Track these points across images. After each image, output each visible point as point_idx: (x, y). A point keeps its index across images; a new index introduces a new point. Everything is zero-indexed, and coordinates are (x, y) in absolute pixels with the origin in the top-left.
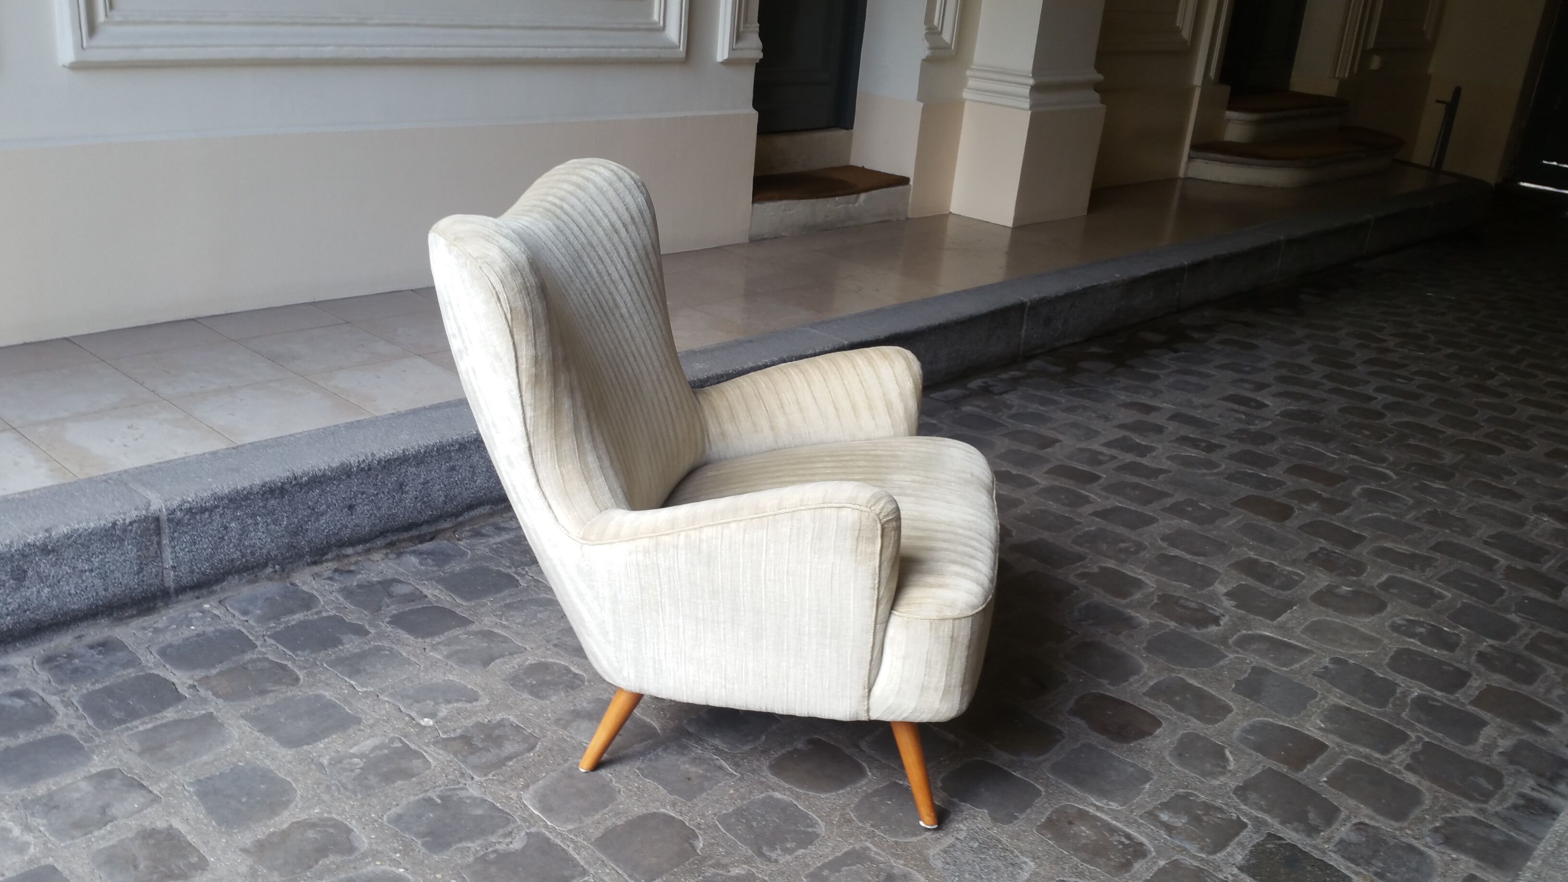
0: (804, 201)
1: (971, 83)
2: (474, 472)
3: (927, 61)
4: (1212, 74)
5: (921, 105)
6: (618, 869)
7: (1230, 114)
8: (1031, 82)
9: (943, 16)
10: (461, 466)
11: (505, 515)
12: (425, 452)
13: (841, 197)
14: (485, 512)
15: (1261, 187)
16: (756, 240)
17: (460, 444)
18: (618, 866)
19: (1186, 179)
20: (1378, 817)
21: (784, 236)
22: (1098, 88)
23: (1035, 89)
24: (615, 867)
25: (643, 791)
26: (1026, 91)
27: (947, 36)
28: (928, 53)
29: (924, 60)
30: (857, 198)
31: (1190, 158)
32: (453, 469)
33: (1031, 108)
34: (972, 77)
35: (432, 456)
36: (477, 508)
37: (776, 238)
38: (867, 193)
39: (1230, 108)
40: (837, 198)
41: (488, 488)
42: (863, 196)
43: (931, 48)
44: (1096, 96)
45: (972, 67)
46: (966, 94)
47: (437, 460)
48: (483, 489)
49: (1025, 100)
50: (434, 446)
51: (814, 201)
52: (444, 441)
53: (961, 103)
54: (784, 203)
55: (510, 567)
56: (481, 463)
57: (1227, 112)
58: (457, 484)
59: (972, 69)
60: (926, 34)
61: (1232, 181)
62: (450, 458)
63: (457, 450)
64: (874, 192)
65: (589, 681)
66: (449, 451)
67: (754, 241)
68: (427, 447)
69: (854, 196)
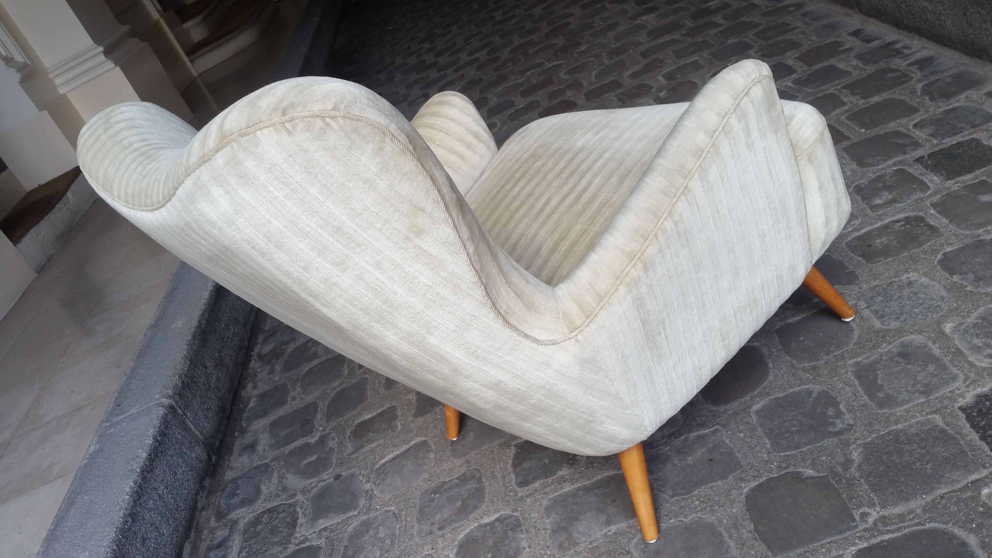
0: (42, 222)
1: (57, 82)
2: (156, 528)
3: (23, 82)
4: (159, 7)
5: (46, 112)
6: (824, 541)
7: (186, 25)
8: (101, 49)
9: (6, 47)
10: (146, 532)
11: (203, 537)
12: (118, 546)
13: (59, 203)
14: (189, 549)
15: (242, 50)
16: (41, 270)
17: (130, 515)
18: (821, 540)
19: (200, 75)
20: (912, 117)
21: (52, 255)
22: (132, 34)
23: (107, 53)
24: (820, 543)
25: (709, 499)
26: (102, 57)
27: (19, 58)
28: (18, 75)
29: (21, 82)
30: (67, 197)
31: (192, 62)
32: (144, 540)
33: (116, 64)
34: (55, 77)
35: (124, 545)
36: (182, 553)
37: (50, 259)
38: (70, 190)
39: (184, 21)
40: (57, 206)
41: (174, 530)
42: (69, 194)
43: (19, 71)
44: (137, 40)
45: (49, 71)
46: (62, 91)
47: (130, 544)
48: (173, 534)
49: (107, 63)
50: (117, 536)
51: (46, 217)
52: (118, 524)
53: (64, 97)
54: (33, 232)
55: (285, 548)
56: (153, 516)
57: (184, 25)
58: (156, 548)
59: (51, 72)
60: (5, 64)
61: (226, 58)
62: (135, 533)
63: (133, 522)
64: (73, 187)
65: (516, 510)
66: (129, 529)
67: (40, 271)
68: (114, 541)
69: (64, 198)
